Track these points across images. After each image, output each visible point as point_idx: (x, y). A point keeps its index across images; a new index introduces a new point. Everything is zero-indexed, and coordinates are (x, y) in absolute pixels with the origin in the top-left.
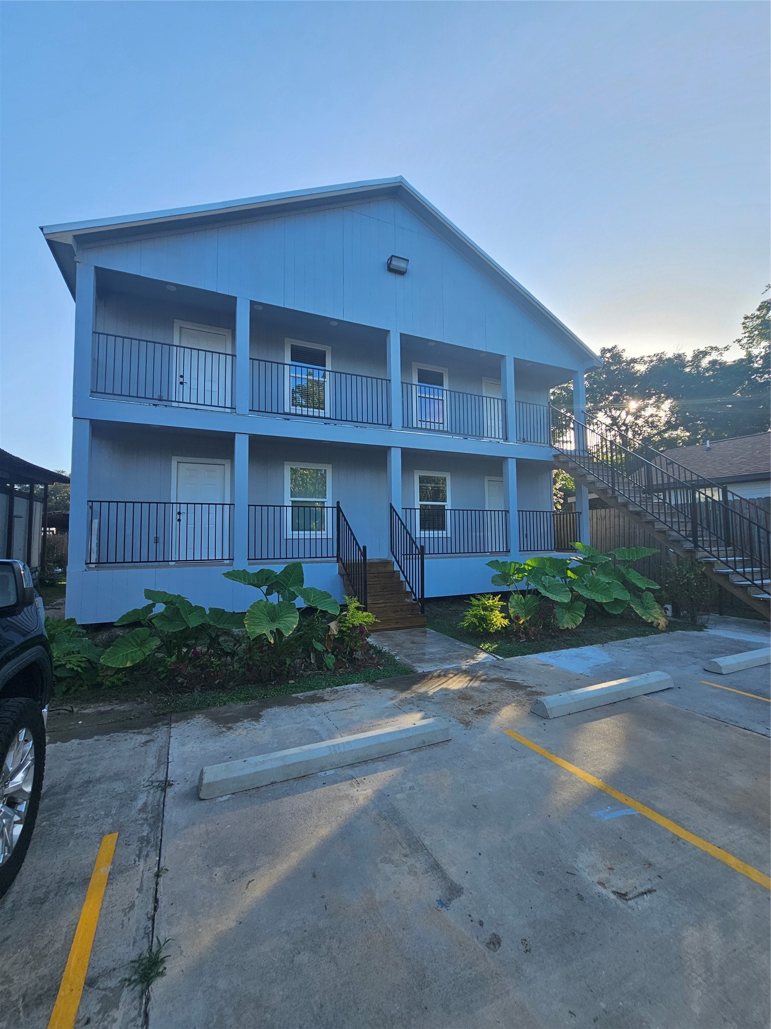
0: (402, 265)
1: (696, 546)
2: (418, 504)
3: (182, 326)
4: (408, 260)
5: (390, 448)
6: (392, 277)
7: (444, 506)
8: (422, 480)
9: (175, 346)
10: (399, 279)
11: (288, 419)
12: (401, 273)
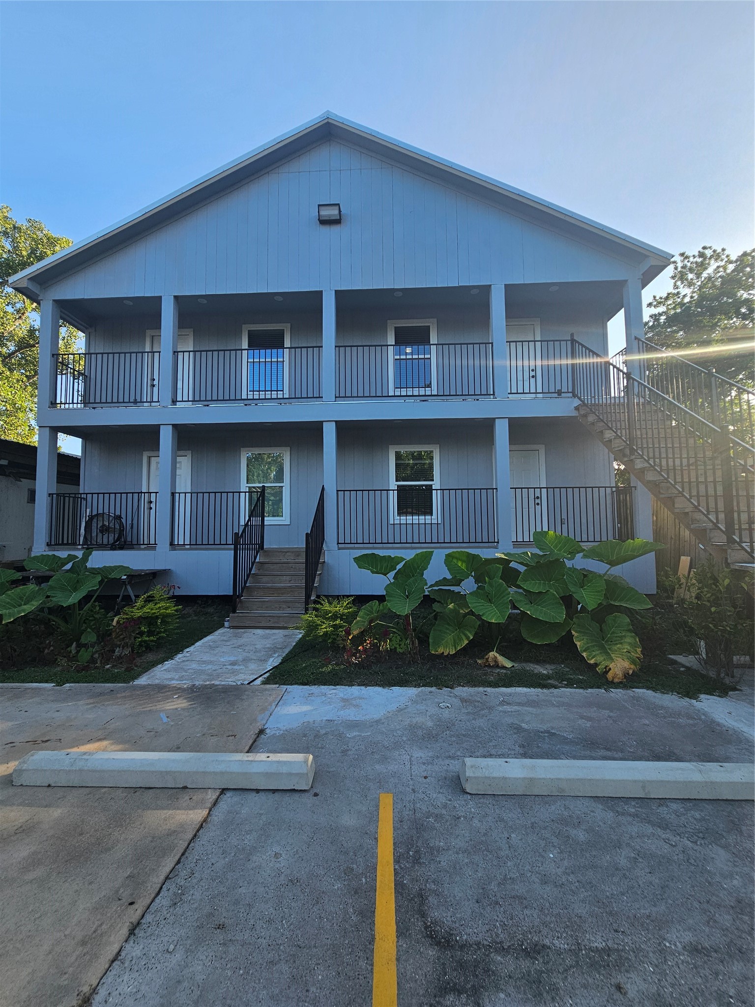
0: (333, 212)
1: (731, 541)
2: (393, 484)
3: (154, 334)
4: (338, 205)
5: (322, 422)
6: (326, 229)
7: (431, 486)
8: (398, 456)
9: (146, 352)
10: (335, 229)
11: (208, 406)
12: (337, 222)
